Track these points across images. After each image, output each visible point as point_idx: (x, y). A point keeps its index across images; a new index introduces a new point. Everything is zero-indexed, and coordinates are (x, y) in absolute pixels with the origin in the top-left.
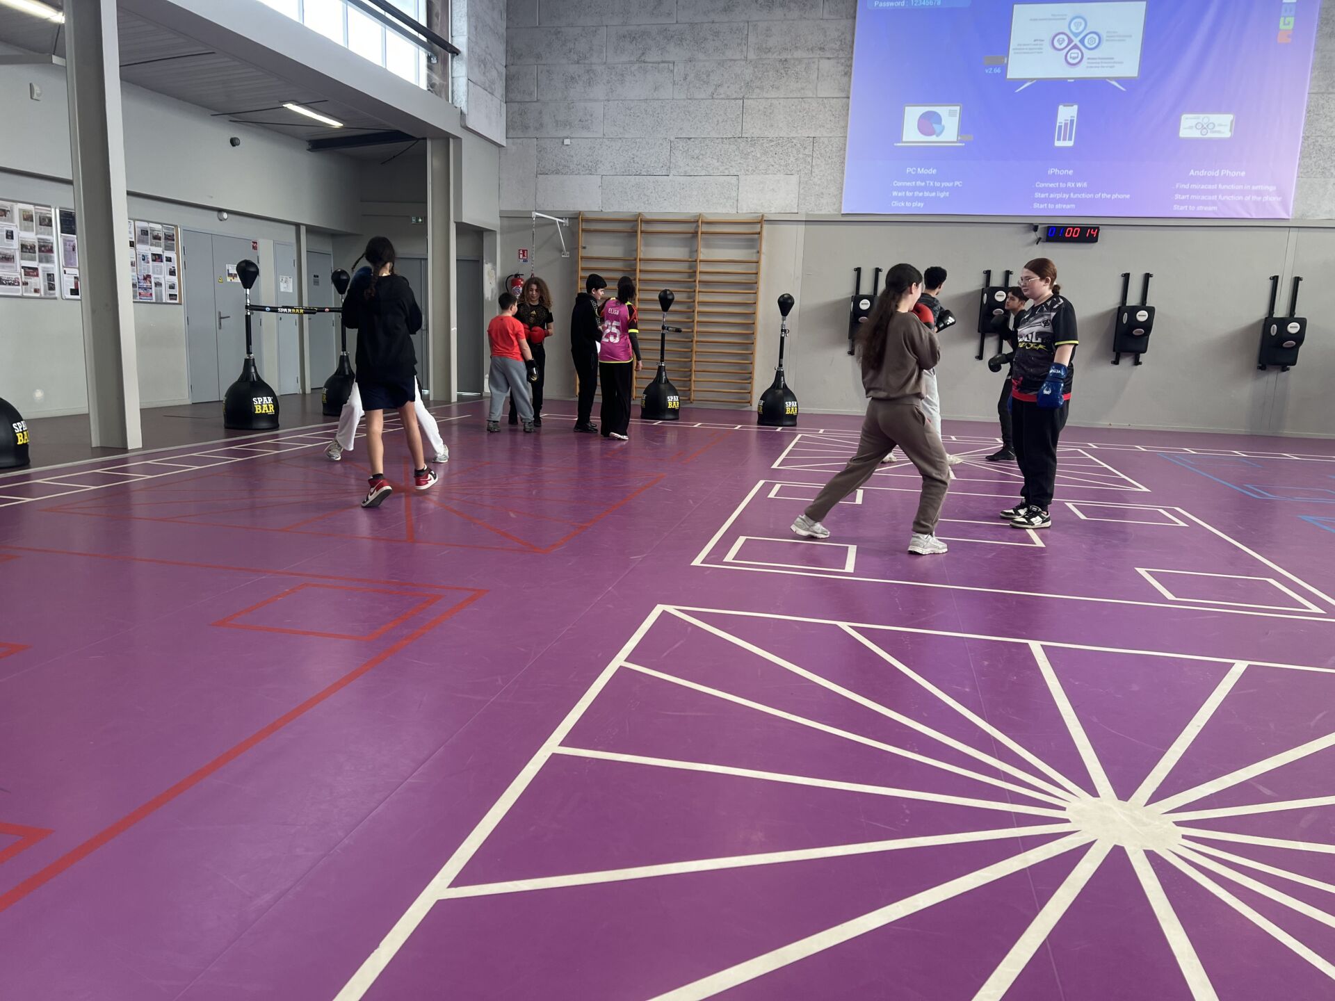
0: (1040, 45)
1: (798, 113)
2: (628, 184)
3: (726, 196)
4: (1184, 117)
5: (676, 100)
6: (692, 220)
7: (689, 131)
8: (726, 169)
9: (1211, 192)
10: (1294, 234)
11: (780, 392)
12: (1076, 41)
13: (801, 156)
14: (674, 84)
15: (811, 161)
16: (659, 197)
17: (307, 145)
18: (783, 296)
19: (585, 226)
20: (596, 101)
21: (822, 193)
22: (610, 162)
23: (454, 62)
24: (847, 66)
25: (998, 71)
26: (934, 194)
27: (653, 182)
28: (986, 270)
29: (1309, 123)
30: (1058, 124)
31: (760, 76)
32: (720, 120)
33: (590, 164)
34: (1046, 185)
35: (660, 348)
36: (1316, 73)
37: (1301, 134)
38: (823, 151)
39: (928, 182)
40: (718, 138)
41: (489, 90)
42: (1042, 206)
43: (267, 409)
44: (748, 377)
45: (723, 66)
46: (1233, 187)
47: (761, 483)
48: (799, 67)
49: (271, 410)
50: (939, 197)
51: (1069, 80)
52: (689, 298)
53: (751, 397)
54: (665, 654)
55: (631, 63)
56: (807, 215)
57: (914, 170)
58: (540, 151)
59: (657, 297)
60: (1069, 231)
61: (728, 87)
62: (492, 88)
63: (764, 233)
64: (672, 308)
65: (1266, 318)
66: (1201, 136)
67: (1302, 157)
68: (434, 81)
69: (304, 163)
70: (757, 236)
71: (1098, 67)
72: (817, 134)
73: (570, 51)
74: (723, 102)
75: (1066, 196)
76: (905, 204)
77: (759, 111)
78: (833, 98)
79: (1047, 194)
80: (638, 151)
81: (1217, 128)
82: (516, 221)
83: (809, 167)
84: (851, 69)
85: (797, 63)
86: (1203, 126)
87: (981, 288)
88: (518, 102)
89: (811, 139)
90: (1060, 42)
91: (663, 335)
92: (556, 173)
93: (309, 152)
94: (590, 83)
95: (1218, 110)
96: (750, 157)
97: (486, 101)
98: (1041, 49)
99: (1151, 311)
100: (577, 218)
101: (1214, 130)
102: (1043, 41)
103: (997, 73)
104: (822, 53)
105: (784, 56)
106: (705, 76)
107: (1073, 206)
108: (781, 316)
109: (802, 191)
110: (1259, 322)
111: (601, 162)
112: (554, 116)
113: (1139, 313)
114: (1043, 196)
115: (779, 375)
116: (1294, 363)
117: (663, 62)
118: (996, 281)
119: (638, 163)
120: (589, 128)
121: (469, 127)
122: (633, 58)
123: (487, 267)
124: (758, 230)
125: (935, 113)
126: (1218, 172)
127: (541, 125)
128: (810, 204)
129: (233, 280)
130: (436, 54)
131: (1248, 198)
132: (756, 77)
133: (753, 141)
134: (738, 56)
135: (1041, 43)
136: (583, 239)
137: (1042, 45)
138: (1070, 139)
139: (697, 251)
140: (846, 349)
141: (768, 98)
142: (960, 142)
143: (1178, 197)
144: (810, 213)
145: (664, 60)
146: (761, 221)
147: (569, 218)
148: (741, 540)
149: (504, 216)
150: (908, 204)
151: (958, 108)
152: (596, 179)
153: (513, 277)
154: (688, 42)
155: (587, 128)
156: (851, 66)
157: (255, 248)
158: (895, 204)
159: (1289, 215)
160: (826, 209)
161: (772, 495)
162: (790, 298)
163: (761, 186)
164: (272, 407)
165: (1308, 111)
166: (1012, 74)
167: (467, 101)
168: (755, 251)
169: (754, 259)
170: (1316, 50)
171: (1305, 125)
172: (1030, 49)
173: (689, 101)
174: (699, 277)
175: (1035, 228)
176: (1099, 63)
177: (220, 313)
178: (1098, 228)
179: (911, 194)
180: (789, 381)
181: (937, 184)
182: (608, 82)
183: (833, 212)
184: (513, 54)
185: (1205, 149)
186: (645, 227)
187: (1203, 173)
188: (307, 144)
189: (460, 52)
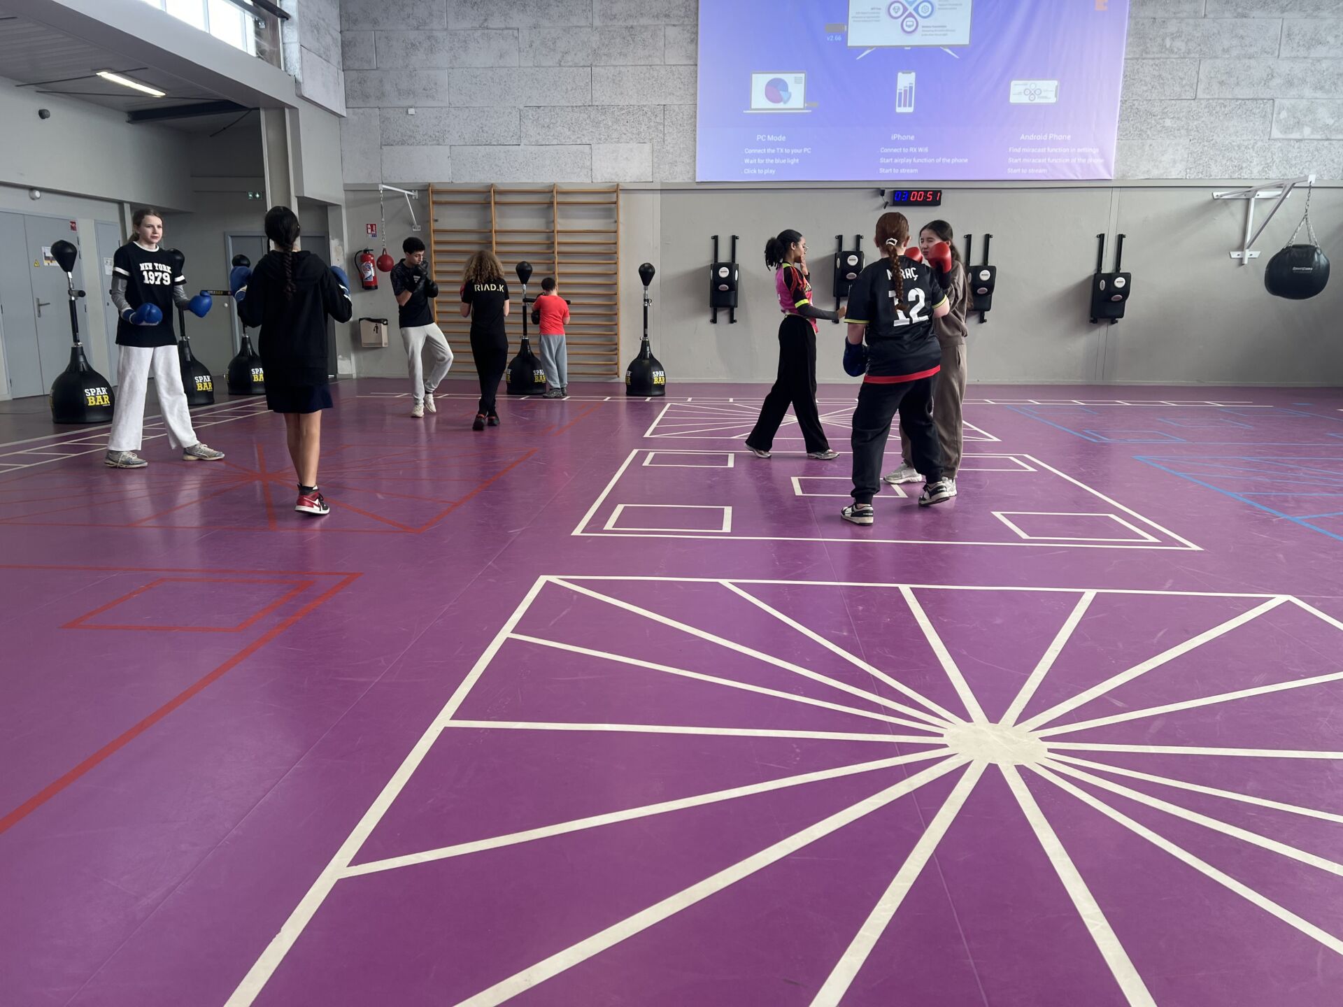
0: (877, 13)
1: (648, 81)
2: (478, 154)
3: (580, 165)
4: (1013, 83)
5: (524, 67)
6: (547, 190)
7: (537, 99)
8: (578, 138)
9: (1041, 156)
10: (1116, 193)
11: (647, 362)
12: (911, 9)
13: (652, 124)
14: (520, 51)
15: (662, 129)
16: (511, 166)
17: (126, 117)
18: (643, 266)
19: (436, 198)
20: (438, 68)
21: (676, 162)
22: (457, 133)
23: (285, 28)
24: (693, 33)
25: (839, 38)
26: (784, 161)
27: (505, 152)
28: (838, 235)
29: (1126, 87)
30: (898, 91)
31: (606, 43)
32: (569, 89)
33: (437, 134)
34: (890, 150)
35: (522, 321)
36: (1131, 39)
37: (1120, 99)
38: (674, 119)
39: (778, 149)
40: (568, 107)
41: (324, 57)
42: (887, 171)
43: (101, 401)
44: (613, 348)
45: (569, 33)
46: (1060, 150)
47: (635, 452)
48: (645, 34)
49: (106, 402)
50: (790, 164)
51: (906, 48)
52: (549, 270)
53: (618, 368)
54: (552, 623)
55: (475, 29)
56: (662, 183)
57: (764, 138)
58: (384, 121)
59: (514, 269)
60: (914, 194)
61: (575, 54)
62: (327, 56)
63: (621, 203)
64: (531, 280)
65: (1095, 274)
66: (1030, 102)
67: (1121, 121)
68: (263, 48)
69: (125, 135)
70: (613, 205)
71: (932, 35)
72: (667, 102)
73: (409, 17)
74: (571, 69)
75: (909, 161)
76: (757, 171)
77: (608, 78)
78: (681, 65)
79: (892, 159)
80: (486, 120)
81: (1043, 94)
82: (362, 194)
83: (661, 135)
84: (697, 36)
85: (643, 30)
86: (1030, 92)
87: (834, 253)
88: (357, 70)
89: (662, 107)
90: (896, 10)
91: (525, 308)
92: (402, 144)
93: (129, 124)
94: (431, 50)
95: (1044, 77)
96: (602, 125)
97: (322, 69)
98: (878, 17)
99: (992, 270)
100: (427, 190)
101: (1041, 95)
102: (880, 9)
103: (838, 41)
104: (667, 20)
105: (630, 23)
106: (550, 43)
107: (916, 170)
108: (643, 286)
109: (655, 160)
110: (1089, 278)
111: (449, 132)
112: (396, 85)
113: (982, 273)
114: (888, 161)
115: (645, 345)
116: (1122, 316)
117: (507, 28)
118: (848, 246)
119: (487, 132)
120: (433, 96)
121: (305, 96)
122: (476, 25)
123: (334, 243)
124: (615, 200)
125: (780, 80)
126: (1046, 136)
127: (383, 94)
128: (665, 172)
129: (50, 264)
130: (264, 19)
131: (1074, 161)
132: (603, 45)
133: (603, 109)
134: (583, 23)
135: (878, 11)
136: (434, 211)
137: (879, 13)
138: (910, 106)
139: (553, 221)
140: (709, 317)
141: (617, 66)
142: (806, 110)
143: (1011, 160)
144: (667, 181)
145: (508, 26)
146: (616, 190)
147: (418, 190)
148: (620, 508)
149: (349, 189)
150: (760, 171)
151: (803, 75)
152: (444, 150)
153: (362, 253)
154: (531, 7)
155: (433, 97)
156: (696, 33)
157: (73, 228)
158: (748, 171)
159: (1111, 175)
160: (680, 177)
161: (646, 463)
162: (651, 267)
163: (614, 155)
164: (107, 399)
165: (1125, 76)
166: (852, 42)
167: (302, 69)
168: (613, 220)
169: (613, 229)
170: (1130, 17)
171: (1123, 88)
172: (868, 17)
173: (538, 69)
174: (557, 248)
175: (882, 193)
176: (933, 31)
177: (38, 299)
178: (940, 192)
179: (762, 161)
180: (655, 350)
181: (787, 151)
182: (451, 49)
183: (687, 180)
184: (347, 19)
185: (1034, 114)
186: (498, 198)
187: (1032, 137)
188: (127, 115)
189: (290, 16)
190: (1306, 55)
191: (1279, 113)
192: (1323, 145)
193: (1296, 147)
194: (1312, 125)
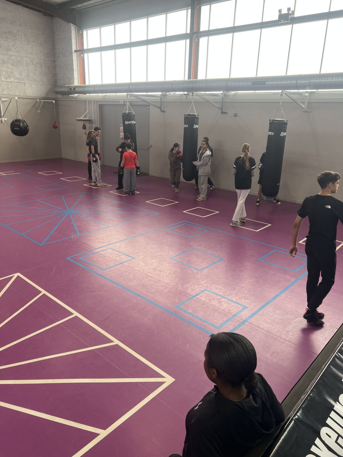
190: (7, 54)
191: (3, 72)
192: (18, 84)
193: (10, 84)
194: (14, 77)
